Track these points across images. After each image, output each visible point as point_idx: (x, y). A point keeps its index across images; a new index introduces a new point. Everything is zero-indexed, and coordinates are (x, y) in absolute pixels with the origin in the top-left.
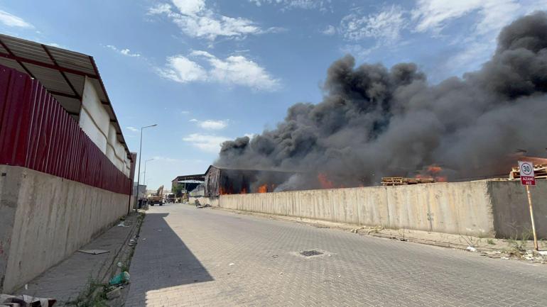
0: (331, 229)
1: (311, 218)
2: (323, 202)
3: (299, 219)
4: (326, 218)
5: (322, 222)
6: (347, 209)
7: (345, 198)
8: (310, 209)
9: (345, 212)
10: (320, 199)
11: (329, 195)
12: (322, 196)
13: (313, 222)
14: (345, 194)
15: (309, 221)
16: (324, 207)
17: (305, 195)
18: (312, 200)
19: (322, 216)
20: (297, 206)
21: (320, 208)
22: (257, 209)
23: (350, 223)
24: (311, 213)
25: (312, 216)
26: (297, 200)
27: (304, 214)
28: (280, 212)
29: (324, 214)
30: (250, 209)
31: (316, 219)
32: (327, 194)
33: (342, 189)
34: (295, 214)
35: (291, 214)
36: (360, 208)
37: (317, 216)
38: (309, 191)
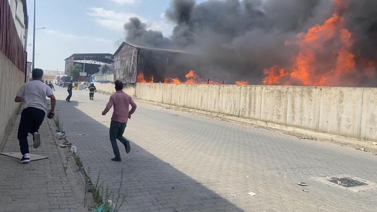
0: (318, 142)
1: (280, 124)
2: (302, 104)
3: (263, 124)
4: (303, 125)
5: (298, 130)
6: (344, 116)
7: (341, 101)
8: (278, 111)
9: (339, 119)
10: (297, 99)
11: (313, 95)
12: (302, 95)
13: (284, 128)
14: (342, 96)
15: (278, 127)
16: (301, 111)
17: (273, 92)
18: (283, 99)
19: (297, 122)
20: (257, 105)
21: (297, 111)
22: (192, 105)
23: (346, 136)
24: (279, 116)
25: (282, 120)
26: (258, 97)
27: (269, 118)
28: (227, 111)
29: (301, 119)
30: (182, 104)
31: (287, 125)
32: (310, 93)
33: (339, 88)
34: (252, 115)
35: (247, 115)
36: (366, 117)
37: (289, 121)
38: (279, 87)
